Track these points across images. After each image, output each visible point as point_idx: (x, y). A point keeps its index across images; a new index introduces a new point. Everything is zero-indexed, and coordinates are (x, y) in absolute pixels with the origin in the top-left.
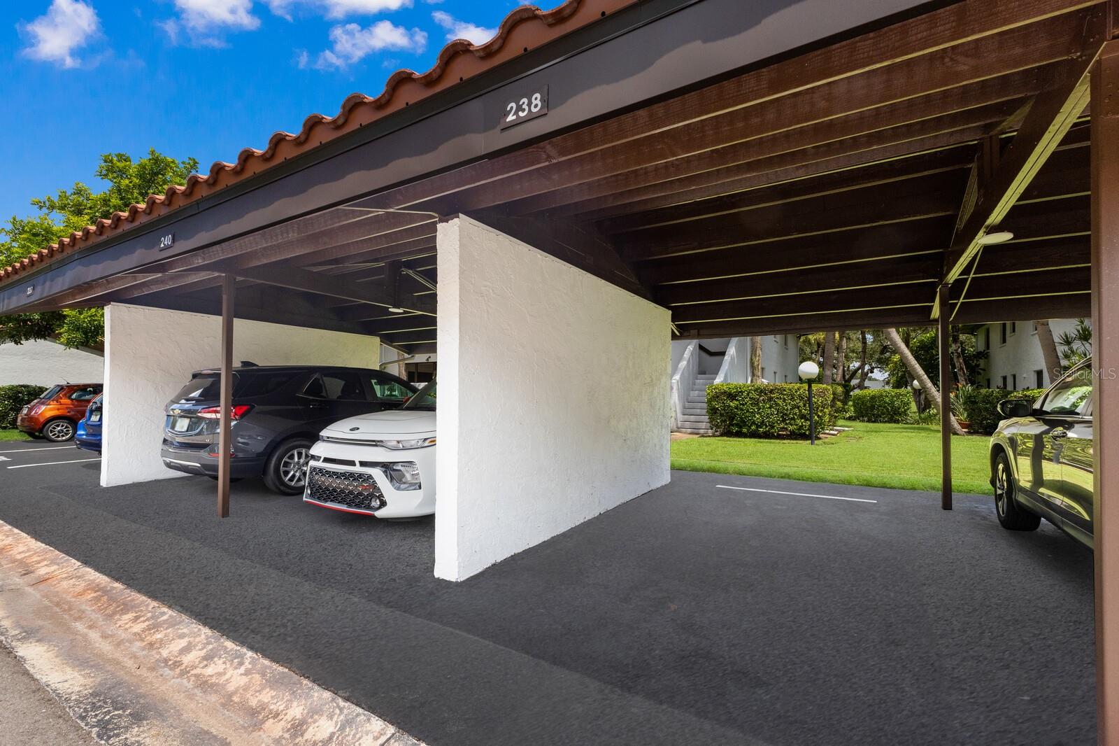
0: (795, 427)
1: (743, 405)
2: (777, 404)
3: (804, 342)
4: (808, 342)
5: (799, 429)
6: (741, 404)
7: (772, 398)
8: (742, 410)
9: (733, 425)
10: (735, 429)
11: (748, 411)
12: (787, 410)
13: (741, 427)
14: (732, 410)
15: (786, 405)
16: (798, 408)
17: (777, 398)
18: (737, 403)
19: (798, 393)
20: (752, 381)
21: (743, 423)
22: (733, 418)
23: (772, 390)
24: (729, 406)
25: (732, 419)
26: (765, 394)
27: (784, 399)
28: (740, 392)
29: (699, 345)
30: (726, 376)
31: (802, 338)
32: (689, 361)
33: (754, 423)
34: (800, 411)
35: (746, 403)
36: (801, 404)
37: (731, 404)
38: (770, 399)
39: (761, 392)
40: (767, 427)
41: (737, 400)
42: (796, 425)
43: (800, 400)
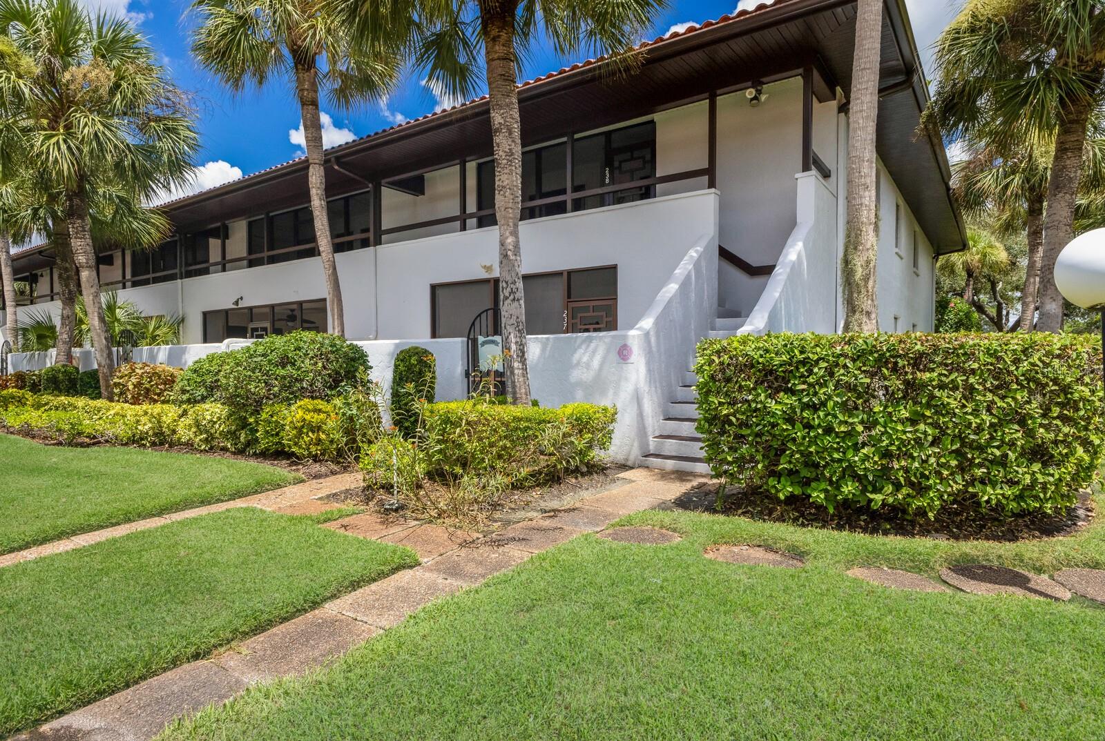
0: (1009, 492)
1: (815, 408)
2: (941, 410)
3: (943, 268)
4: (950, 269)
5: (1020, 498)
6: (805, 406)
7: (924, 385)
8: (808, 426)
9: (778, 475)
10: (786, 489)
11: (829, 430)
12: (979, 430)
13: (807, 483)
14: (774, 425)
15: (976, 412)
16: (1022, 422)
17: (942, 386)
18: (790, 400)
19: (1025, 366)
20: (847, 328)
21: (811, 470)
22: (781, 451)
23: (921, 355)
24: (765, 410)
25: (775, 453)
26: (895, 369)
27: (971, 389)
28: (803, 363)
29: (720, 246)
30: (773, 318)
31: (942, 260)
32: (685, 285)
33: (850, 472)
34: (1030, 433)
35: (824, 404)
36: (1034, 407)
37: (772, 405)
38: (912, 388)
39: (882, 361)
40: (898, 487)
41: (792, 392)
42: (1012, 483)
43: (1031, 392)
